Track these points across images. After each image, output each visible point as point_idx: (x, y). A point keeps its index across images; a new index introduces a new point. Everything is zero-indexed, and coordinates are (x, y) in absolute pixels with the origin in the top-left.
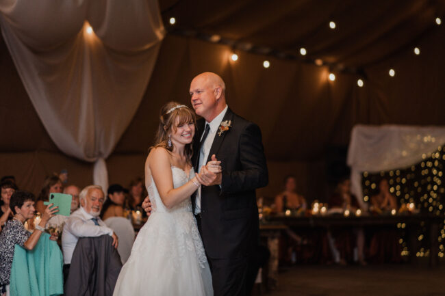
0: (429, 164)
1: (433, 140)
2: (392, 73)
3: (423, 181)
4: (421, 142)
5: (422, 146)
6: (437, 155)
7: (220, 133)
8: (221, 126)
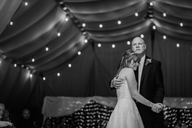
0: (79, 113)
1: (80, 103)
2: (59, 74)
3: (76, 121)
4: (75, 104)
5: (76, 106)
6: (82, 110)
7: (146, 64)
8: (147, 61)
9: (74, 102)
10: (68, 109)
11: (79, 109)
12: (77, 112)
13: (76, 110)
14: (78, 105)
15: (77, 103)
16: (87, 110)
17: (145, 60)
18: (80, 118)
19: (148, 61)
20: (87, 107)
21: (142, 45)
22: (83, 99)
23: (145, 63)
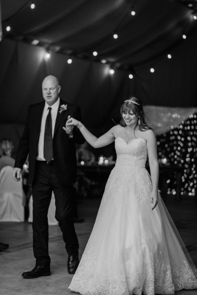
0: (176, 133)
1: (179, 117)
2: (152, 70)
3: (171, 144)
4: (171, 117)
5: (172, 121)
6: (181, 127)
7: (61, 112)
8: (61, 108)
9: (169, 114)
10: (159, 125)
11: (176, 126)
12: (173, 130)
13: (172, 127)
14: (176, 119)
15: (174, 116)
16: (189, 128)
17: (60, 107)
18: (178, 140)
19: (63, 108)
20: (188, 122)
21: (55, 90)
22: (182, 110)
23: (59, 110)
